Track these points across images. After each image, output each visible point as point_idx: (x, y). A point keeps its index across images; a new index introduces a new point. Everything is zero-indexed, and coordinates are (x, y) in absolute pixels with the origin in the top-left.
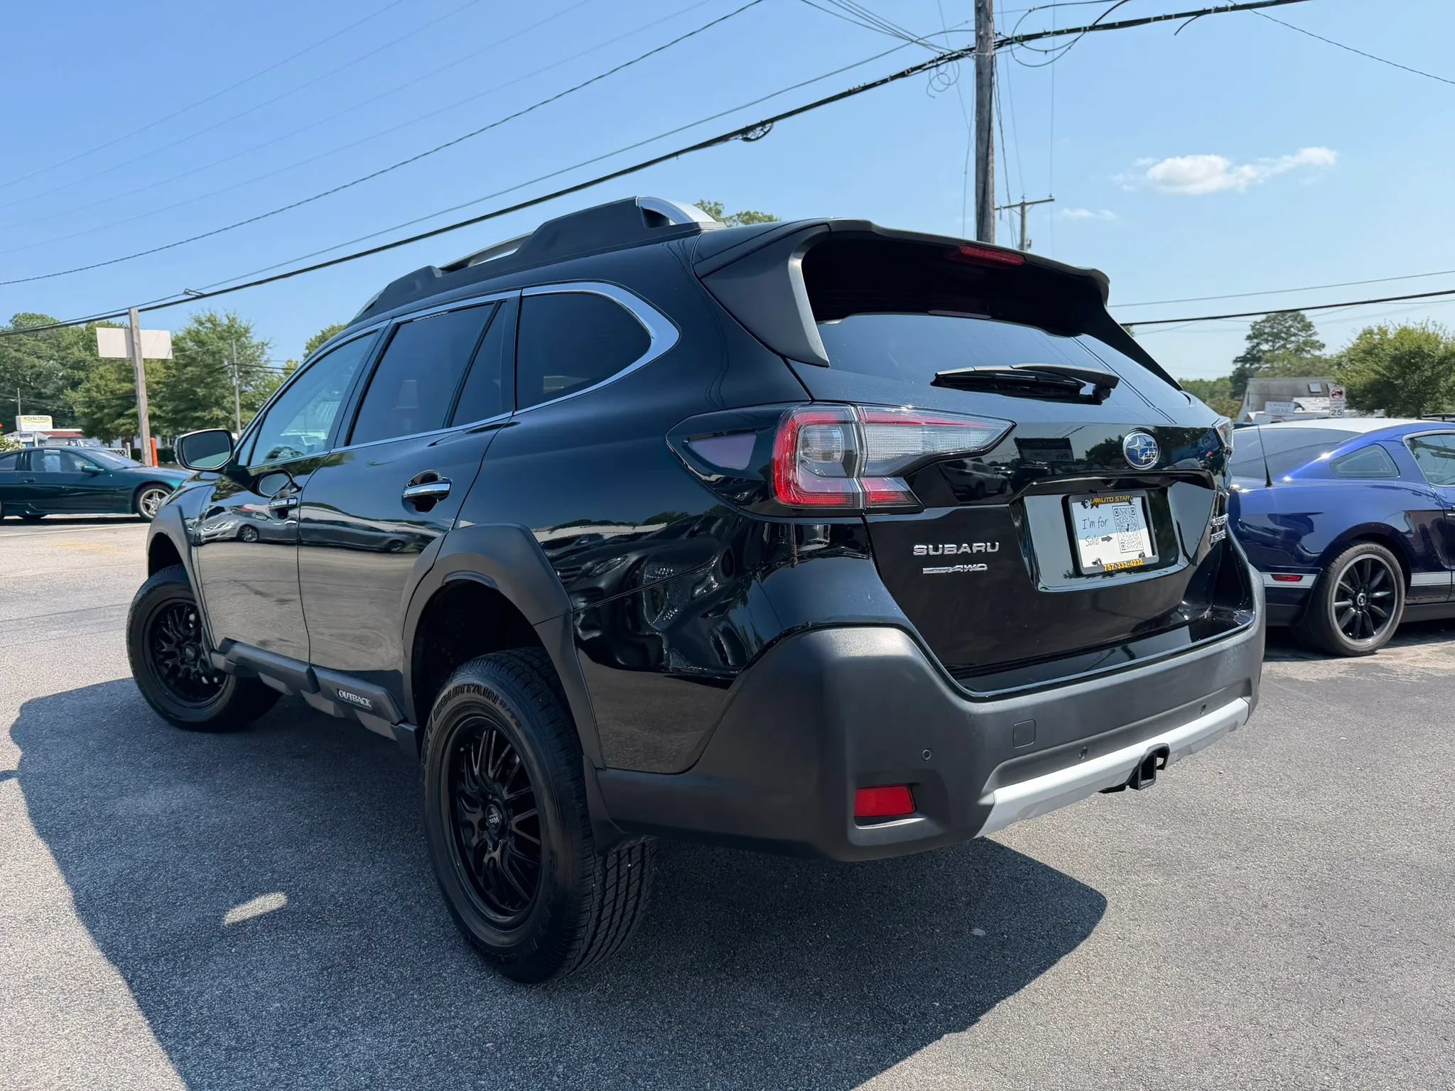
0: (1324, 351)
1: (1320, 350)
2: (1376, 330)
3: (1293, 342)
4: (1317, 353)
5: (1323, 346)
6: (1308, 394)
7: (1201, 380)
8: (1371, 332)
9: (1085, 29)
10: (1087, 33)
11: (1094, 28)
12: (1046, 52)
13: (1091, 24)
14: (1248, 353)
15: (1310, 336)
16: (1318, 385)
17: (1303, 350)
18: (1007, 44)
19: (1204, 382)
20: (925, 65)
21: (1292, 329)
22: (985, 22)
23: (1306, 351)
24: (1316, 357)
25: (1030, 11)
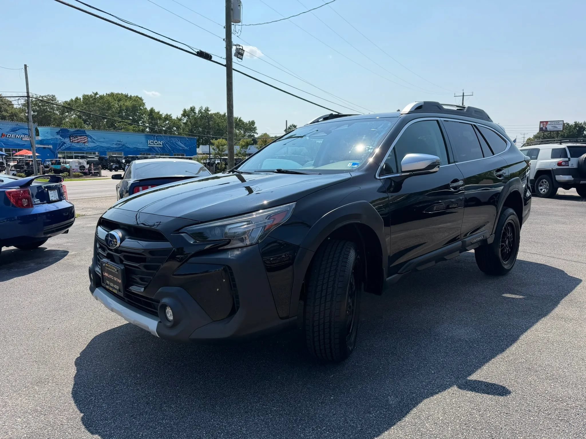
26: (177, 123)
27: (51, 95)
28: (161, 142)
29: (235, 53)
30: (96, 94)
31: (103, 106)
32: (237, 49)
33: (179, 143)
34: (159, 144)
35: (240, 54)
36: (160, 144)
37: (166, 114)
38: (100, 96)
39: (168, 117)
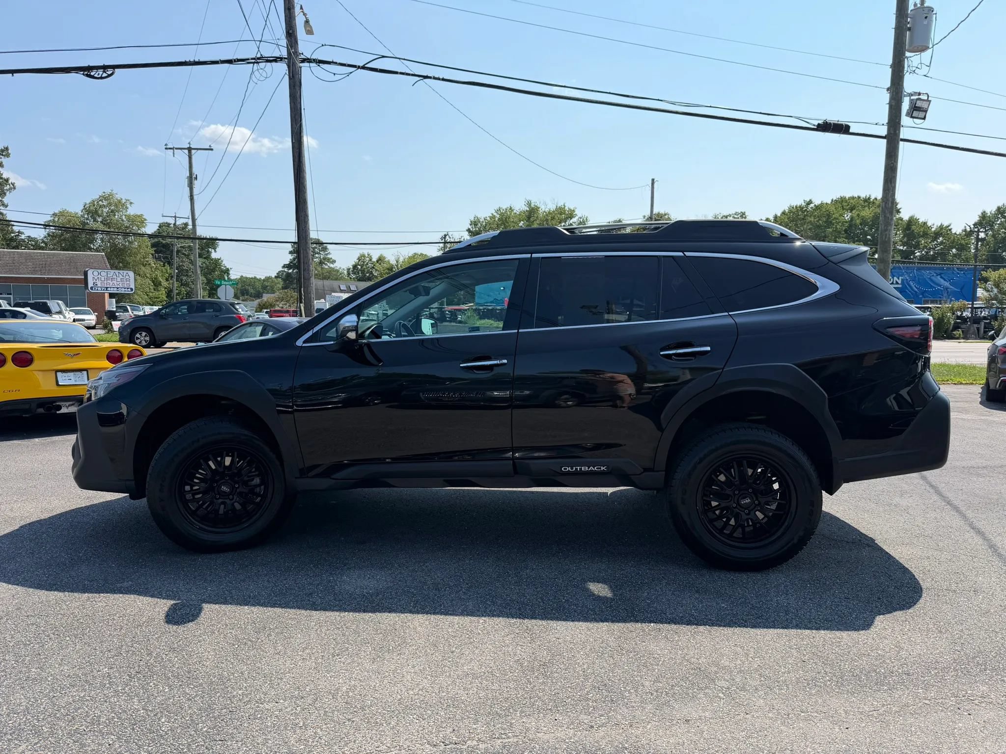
0: (335, 265)
1: (333, 264)
2: (367, 256)
3: (317, 258)
4: (332, 266)
5: (335, 261)
6: (338, 290)
7: (255, 277)
8: (364, 256)
9: (359, 67)
10: (359, 69)
11: (363, 68)
12: (334, 74)
13: (361, 65)
14: (291, 262)
15: (327, 255)
16: (345, 286)
17: (324, 263)
18: (308, 62)
19: (257, 279)
20: (248, 59)
21: (316, 250)
22: (295, 44)
23: (325, 264)
24: (330, 268)
25: (323, 45)
26: (958, 240)
27: (740, 212)
28: (899, 279)
29: (908, 110)
30: (810, 202)
31: (818, 221)
32: (911, 101)
33: (939, 279)
34: (895, 282)
35: (918, 110)
36: (897, 283)
37: (939, 225)
38: (815, 205)
39: (943, 231)
